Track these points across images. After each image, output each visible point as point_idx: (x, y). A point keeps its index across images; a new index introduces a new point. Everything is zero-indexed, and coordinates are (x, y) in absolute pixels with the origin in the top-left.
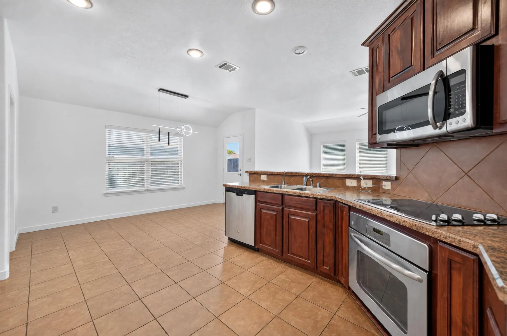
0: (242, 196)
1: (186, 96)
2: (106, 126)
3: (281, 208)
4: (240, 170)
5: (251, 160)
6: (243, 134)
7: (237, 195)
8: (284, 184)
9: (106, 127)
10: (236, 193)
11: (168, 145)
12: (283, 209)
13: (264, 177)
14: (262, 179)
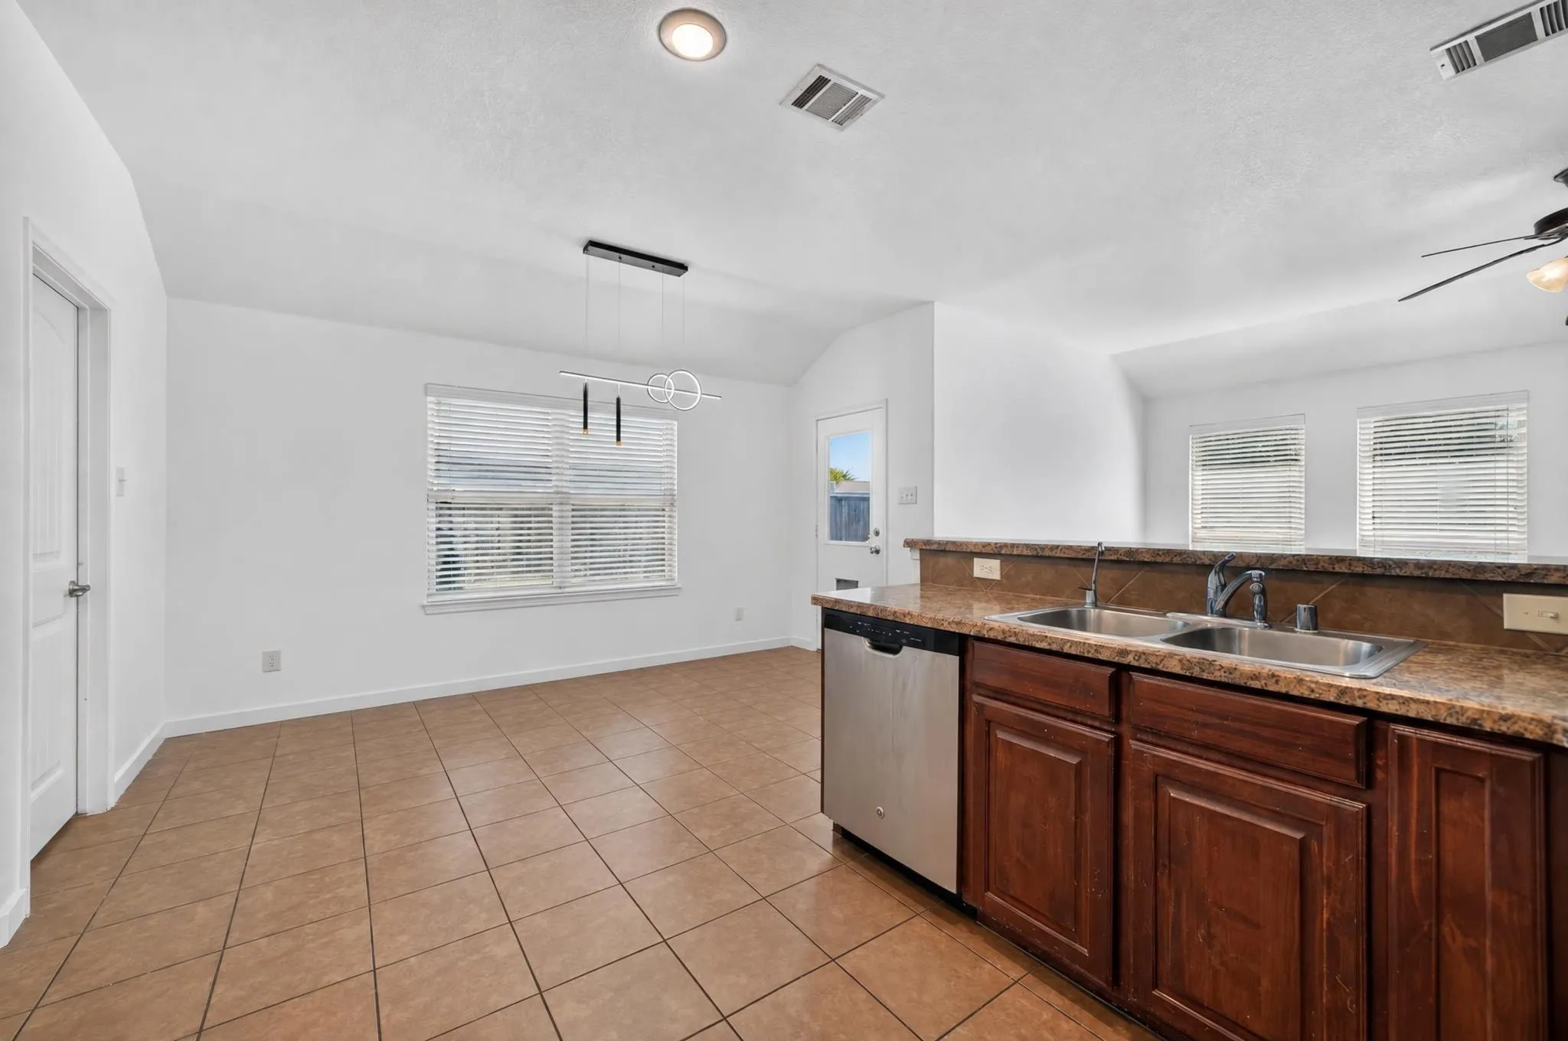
0: (895, 651)
1: (680, 267)
2: (426, 387)
3: (1106, 737)
4: (877, 533)
5: (916, 496)
6: (887, 400)
7: (876, 646)
8: (1095, 605)
9: (427, 390)
10: (871, 640)
11: (615, 440)
12: (1118, 742)
13: (987, 569)
14: (978, 572)
